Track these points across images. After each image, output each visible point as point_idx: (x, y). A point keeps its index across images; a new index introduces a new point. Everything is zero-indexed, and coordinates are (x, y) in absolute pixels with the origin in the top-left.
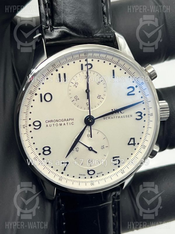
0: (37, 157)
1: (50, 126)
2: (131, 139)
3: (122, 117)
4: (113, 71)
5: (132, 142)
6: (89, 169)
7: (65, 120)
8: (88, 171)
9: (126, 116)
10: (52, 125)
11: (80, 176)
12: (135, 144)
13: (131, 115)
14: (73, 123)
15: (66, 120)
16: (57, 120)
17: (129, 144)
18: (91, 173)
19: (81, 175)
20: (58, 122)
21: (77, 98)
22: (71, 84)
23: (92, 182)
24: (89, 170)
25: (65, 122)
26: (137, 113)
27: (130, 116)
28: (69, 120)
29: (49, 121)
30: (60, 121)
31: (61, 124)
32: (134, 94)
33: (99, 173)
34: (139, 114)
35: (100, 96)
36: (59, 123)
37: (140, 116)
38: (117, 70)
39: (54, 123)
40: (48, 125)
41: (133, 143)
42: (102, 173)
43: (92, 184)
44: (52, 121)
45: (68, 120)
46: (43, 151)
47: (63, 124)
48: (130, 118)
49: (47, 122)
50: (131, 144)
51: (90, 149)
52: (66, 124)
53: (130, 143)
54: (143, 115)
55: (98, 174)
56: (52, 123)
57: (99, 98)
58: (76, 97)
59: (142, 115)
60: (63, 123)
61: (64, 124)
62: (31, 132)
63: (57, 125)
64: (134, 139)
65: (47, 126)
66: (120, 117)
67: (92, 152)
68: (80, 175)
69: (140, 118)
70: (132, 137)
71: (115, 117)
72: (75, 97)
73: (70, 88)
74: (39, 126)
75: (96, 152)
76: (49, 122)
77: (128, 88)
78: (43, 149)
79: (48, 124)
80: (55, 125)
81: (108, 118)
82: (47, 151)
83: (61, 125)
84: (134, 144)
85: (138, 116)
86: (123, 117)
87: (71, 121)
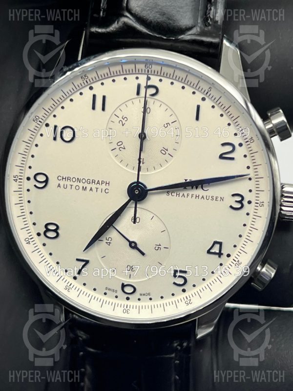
0: (31, 239)
1: (65, 187)
2: (215, 243)
3: (203, 197)
4: (198, 107)
5: (216, 250)
6: (125, 281)
7: (93, 181)
8: (123, 286)
9: (210, 198)
10: (69, 187)
11: (107, 291)
12: (222, 254)
13: (221, 198)
14: (107, 191)
15: (96, 182)
16: (78, 179)
17: (209, 252)
18: (128, 290)
19: (110, 289)
20: (80, 182)
21: (122, 146)
22: (114, 118)
23: (127, 307)
24: (125, 284)
25: (94, 186)
26: (233, 195)
27: (219, 199)
28: (100, 183)
29: (64, 177)
30: (84, 181)
31: (86, 187)
32: (232, 159)
33: (144, 295)
34: (239, 199)
35: (167, 150)
36: (81, 185)
37: (240, 202)
38: (206, 106)
39: (72, 183)
40: (62, 185)
41: (218, 252)
42: (149, 294)
43: (126, 311)
44: (68, 179)
45: (98, 182)
46: (45, 229)
47: (88, 189)
48: (219, 202)
49: (60, 178)
50: (215, 253)
51: (133, 245)
52: (94, 190)
53: (211, 251)
54: (245, 202)
55: (141, 295)
56: (69, 183)
57: (164, 153)
58: (121, 143)
59: (243, 202)
60: (89, 186)
61: (91, 189)
62: (28, 190)
63: (77, 188)
64: (220, 244)
65: (59, 186)
66: (200, 197)
67: (135, 252)
68: (106, 289)
69: (239, 206)
70: (218, 241)
71: (190, 195)
72: (119, 144)
73: (111, 125)
74: (44, 184)
75: (143, 254)
76: (64, 179)
77: (223, 145)
78: (46, 226)
79: (62, 183)
80: (73, 187)
81: (175, 194)
82: (51, 231)
83: (84, 189)
84: (220, 254)
85: (236, 201)
86: (205, 198)
87: (104, 186)
